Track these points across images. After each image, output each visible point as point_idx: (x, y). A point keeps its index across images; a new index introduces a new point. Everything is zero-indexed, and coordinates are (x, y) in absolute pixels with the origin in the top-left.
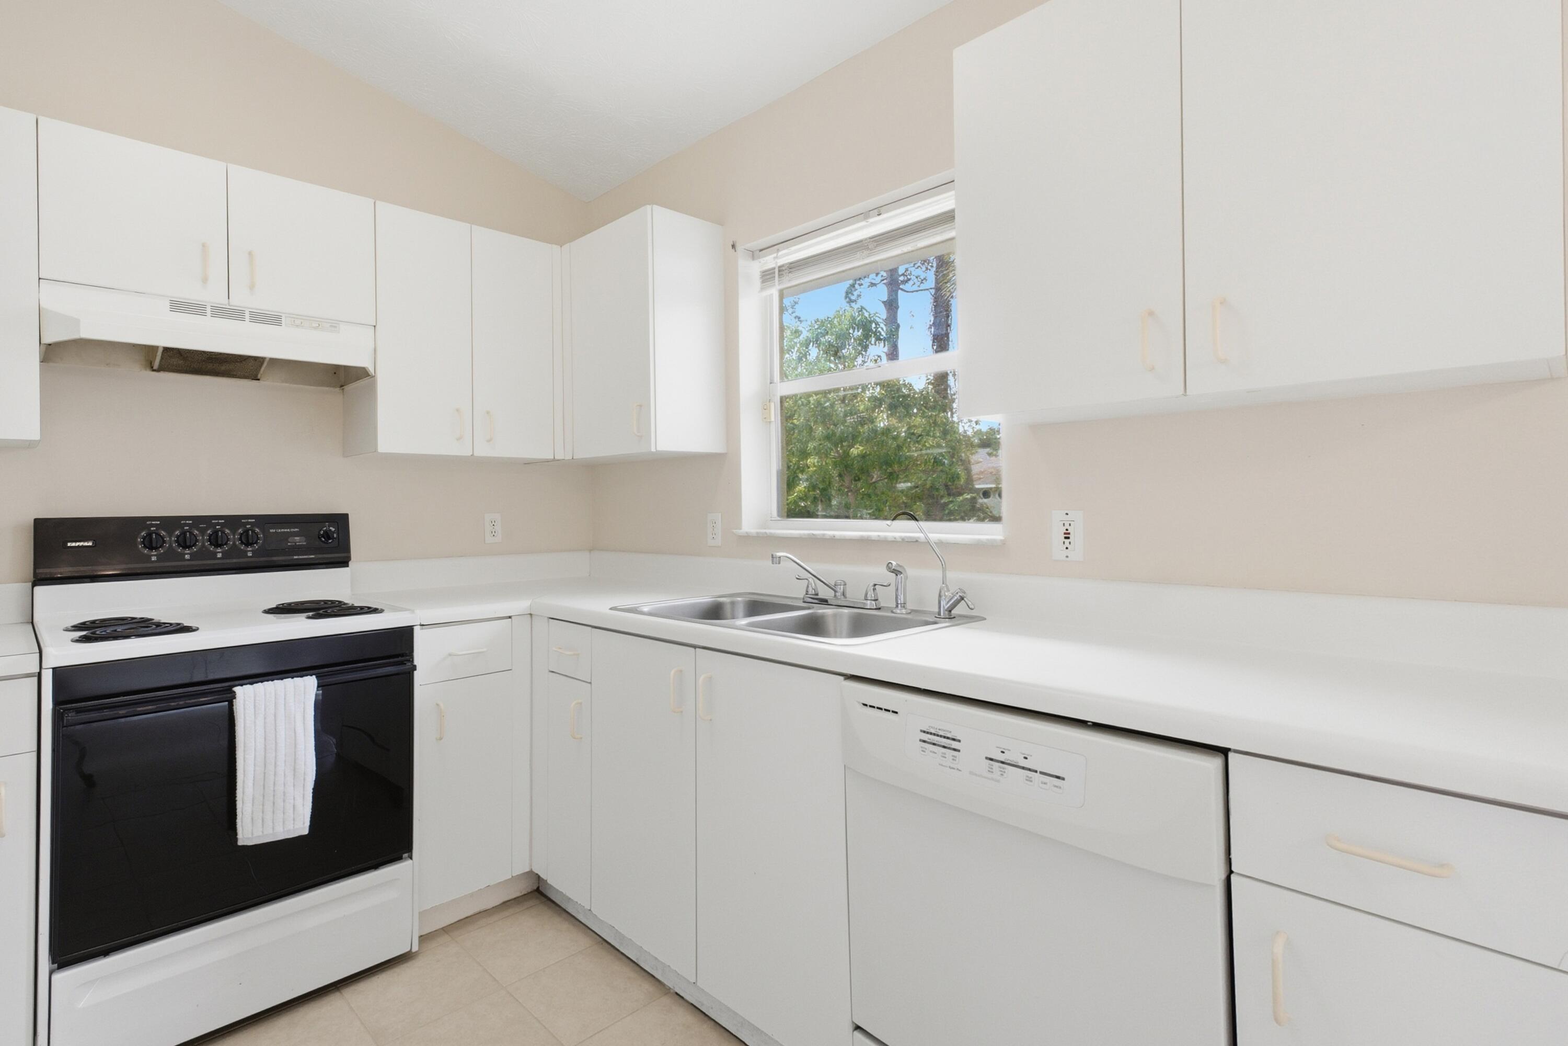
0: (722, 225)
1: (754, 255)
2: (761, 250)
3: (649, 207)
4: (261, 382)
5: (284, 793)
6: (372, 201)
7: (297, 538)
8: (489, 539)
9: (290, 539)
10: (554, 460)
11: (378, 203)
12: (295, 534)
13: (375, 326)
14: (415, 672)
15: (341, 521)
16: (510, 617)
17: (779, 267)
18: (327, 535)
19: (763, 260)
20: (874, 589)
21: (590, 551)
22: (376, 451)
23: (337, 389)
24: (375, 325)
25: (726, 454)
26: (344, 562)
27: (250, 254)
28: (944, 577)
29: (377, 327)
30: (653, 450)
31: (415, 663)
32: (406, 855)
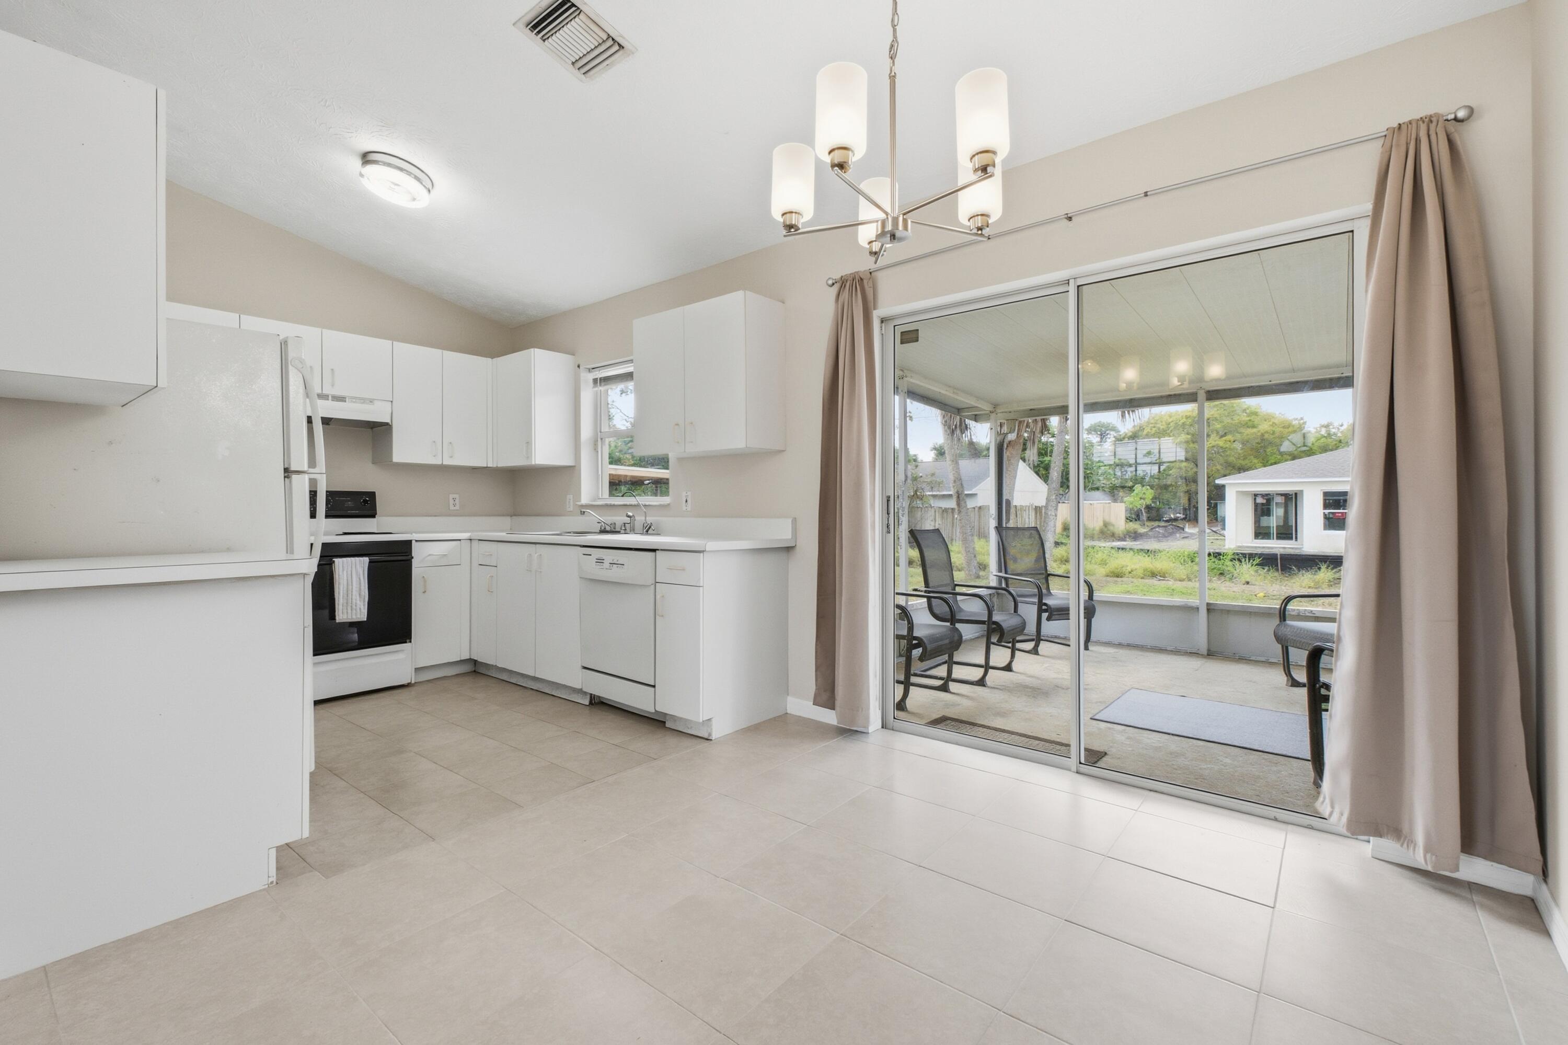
0: (574, 355)
1: (590, 370)
2: (593, 369)
3: (533, 349)
4: (331, 426)
5: (356, 603)
6: (391, 342)
7: (350, 503)
8: (452, 507)
9: (346, 503)
10: (487, 467)
11: (394, 342)
12: (349, 501)
13: (392, 402)
14: (413, 560)
15: (372, 495)
16: (460, 540)
17: (600, 378)
18: (365, 502)
19: (595, 373)
20: (624, 526)
21: (511, 516)
22: (392, 461)
23: (370, 430)
24: (391, 400)
25: (574, 466)
26: (373, 516)
27: (332, 370)
28: (646, 517)
29: (393, 402)
30: (533, 463)
31: (413, 555)
32: (408, 641)
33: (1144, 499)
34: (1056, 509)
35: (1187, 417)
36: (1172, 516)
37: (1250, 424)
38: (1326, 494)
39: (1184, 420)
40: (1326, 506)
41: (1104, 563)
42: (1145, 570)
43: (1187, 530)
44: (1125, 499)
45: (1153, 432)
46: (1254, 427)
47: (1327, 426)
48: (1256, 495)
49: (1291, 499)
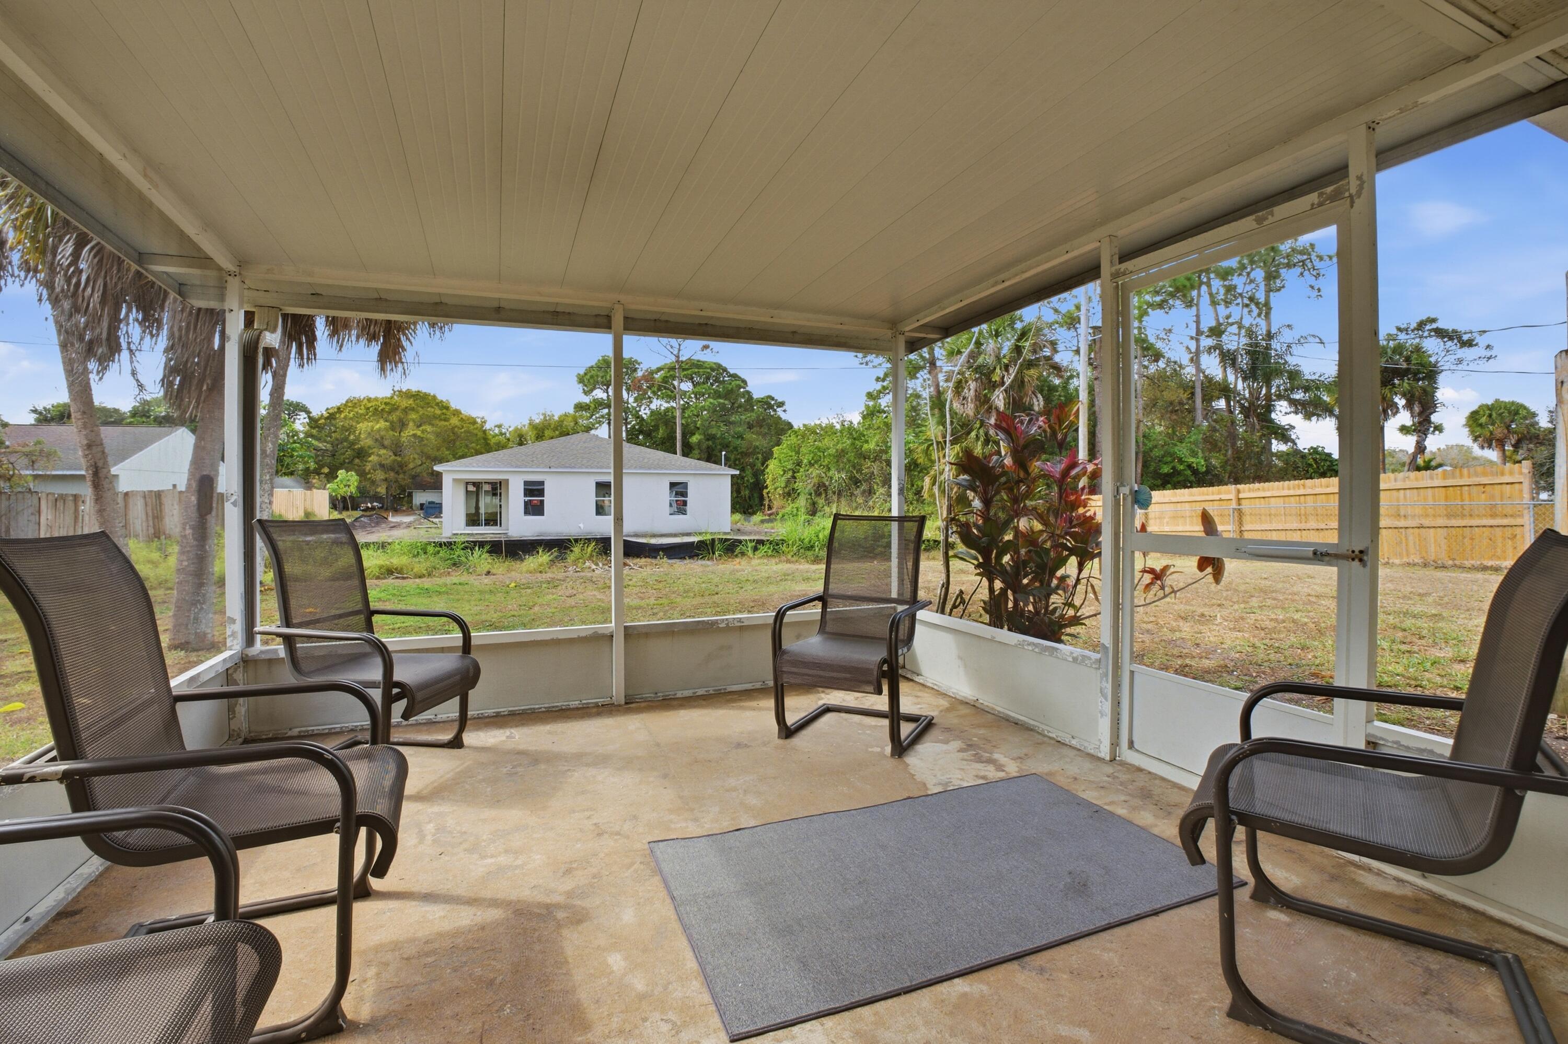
33: (349, 486)
34: (271, 494)
35: (386, 404)
36: (369, 505)
37: (443, 417)
38: (526, 483)
39: (383, 406)
40: (525, 495)
41: (325, 562)
42: (381, 567)
43: (390, 519)
44: (328, 486)
45: (351, 415)
46: (445, 420)
47: (499, 426)
48: (467, 483)
49: (497, 488)
